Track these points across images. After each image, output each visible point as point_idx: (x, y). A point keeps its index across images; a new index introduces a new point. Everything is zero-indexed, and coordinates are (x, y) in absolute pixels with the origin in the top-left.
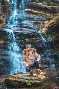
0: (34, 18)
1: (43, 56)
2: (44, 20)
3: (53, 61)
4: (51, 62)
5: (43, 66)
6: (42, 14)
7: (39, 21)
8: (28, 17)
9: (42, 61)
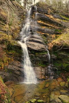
0: (44, 30)
1: (47, 68)
2: (53, 33)
3: (53, 74)
4: (51, 74)
5: (45, 77)
6: (51, 27)
7: (48, 34)
8: (39, 29)
9: (45, 73)
